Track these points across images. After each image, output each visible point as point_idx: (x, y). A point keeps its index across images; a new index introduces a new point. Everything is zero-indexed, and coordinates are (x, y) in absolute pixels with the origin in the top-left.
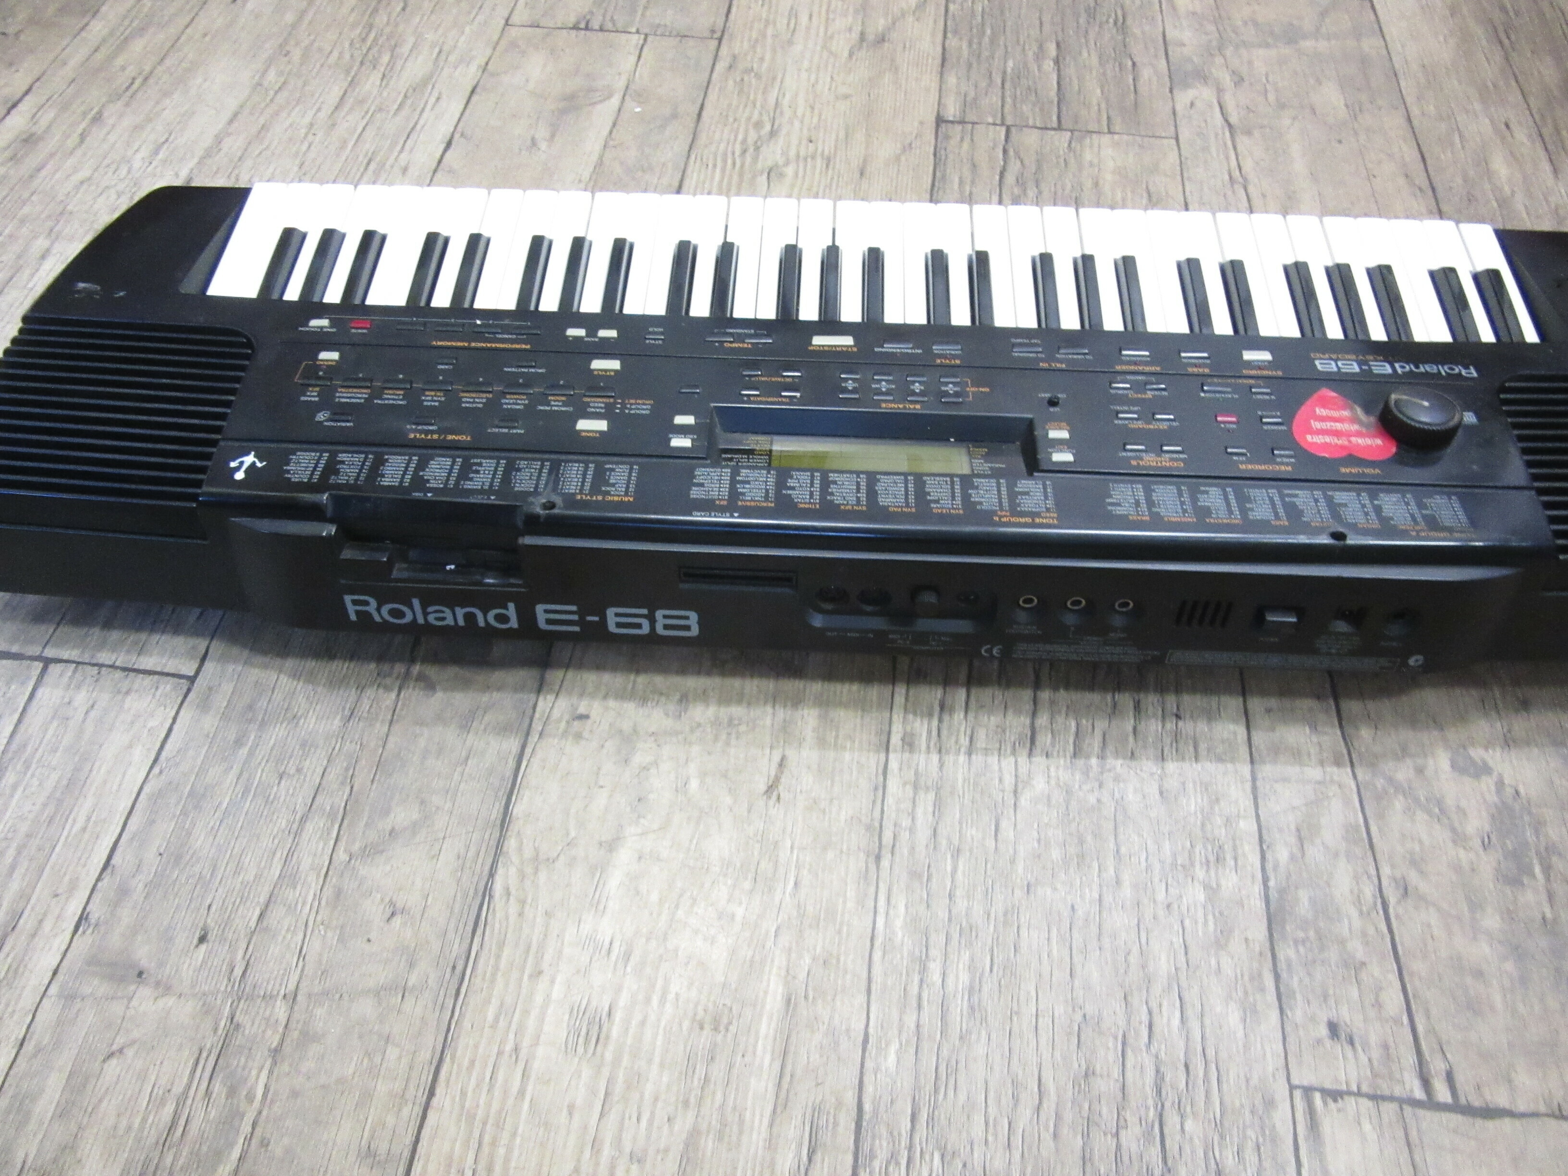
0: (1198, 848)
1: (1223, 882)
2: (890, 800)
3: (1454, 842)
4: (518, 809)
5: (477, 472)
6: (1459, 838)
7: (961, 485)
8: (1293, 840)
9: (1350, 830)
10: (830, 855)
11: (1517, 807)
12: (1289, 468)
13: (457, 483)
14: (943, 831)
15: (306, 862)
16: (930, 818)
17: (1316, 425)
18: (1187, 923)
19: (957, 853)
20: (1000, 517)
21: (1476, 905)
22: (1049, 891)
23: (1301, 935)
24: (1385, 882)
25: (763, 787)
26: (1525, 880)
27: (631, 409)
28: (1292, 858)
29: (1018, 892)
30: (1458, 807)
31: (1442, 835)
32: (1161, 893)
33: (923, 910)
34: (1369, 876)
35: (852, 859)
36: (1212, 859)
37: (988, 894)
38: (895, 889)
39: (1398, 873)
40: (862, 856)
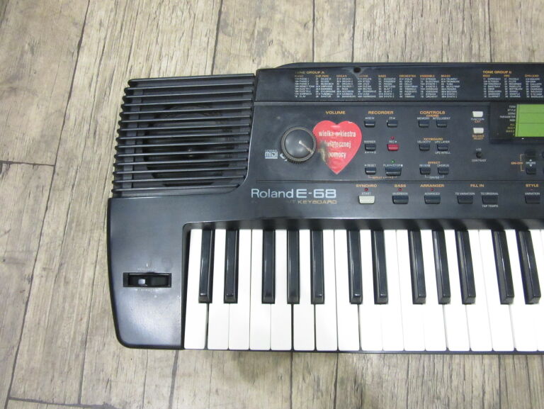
0: (376, 38)
1: (369, 25)
2: (488, 50)
3: (283, 43)
6: (281, 44)
7: (526, 93)
8: (341, 41)
9: (320, 45)
10: (507, 30)
11: (255, 56)
12: (370, 112)
14: (468, 39)
16: (473, 44)
18: (383, 13)
19: (463, 32)
20: (508, 74)
21: (283, 22)
22: (430, 21)
23: (345, 10)
24: (312, 29)
25: (536, 53)
26: (261, 30)
28: (343, 35)
29: (441, 20)
30: (277, 55)
31: (287, 45)
32: (391, 21)
33: (473, 14)
34: (317, 30)
35: (499, 29)
36: (372, 33)
37: (451, 19)
38: (483, 21)
39: (306, 31)
40: (496, 30)
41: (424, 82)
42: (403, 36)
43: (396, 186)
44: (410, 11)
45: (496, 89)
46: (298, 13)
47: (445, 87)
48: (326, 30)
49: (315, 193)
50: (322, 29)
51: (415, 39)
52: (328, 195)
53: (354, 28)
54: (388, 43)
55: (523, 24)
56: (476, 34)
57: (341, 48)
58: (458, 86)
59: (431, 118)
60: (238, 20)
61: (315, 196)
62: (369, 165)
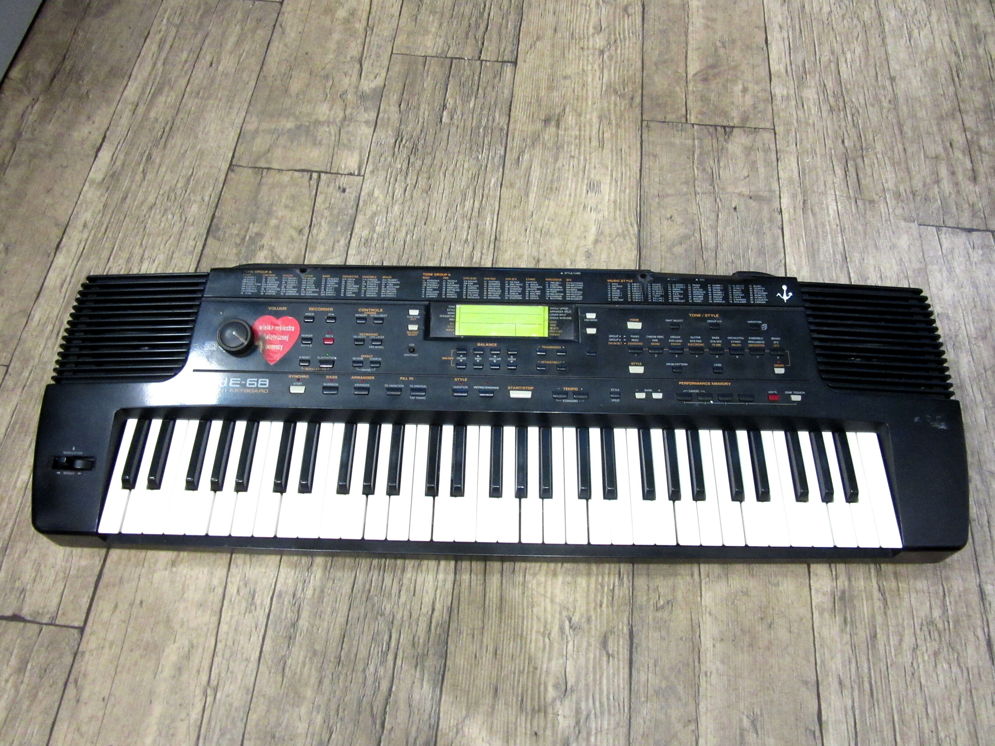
0: (373, 244)
1: (368, 232)
2: (491, 256)
3: (274, 247)
4: (635, 252)
5: (680, 294)
6: (271, 249)
7: (462, 294)
8: (336, 247)
9: (313, 251)
10: (514, 239)
12: (310, 309)
13: (687, 286)
14: (471, 248)
15: (709, 233)
16: (475, 253)
17: (286, 338)
18: (385, 220)
19: (467, 240)
20: (447, 276)
21: (277, 227)
22: (433, 229)
23: (345, 217)
24: (307, 234)
26: (254, 235)
27: (618, 338)
28: (338, 241)
29: (445, 228)
32: (392, 229)
33: (480, 223)
34: (312, 236)
35: (505, 238)
36: (369, 240)
37: (456, 228)
38: (490, 229)
39: (301, 236)
40: (502, 239)
41: (366, 282)
42: (402, 243)
43: (327, 377)
44: (414, 218)
45: (434, 290)
46: (295, 219)
47: (385, 287)
48: (321, 236)
49: (248, 382)
50: (317, 235)
51: (415, 247)
52: (261, 384)
53: (351, 235)
54: (385, 250)
55: (532, 235)
56: (480, 241)
57: (334, 255)
58: (398, 287)
59: (369, 315)
60: (230, 225)
61: (248, 385)
62: (303, 357)
